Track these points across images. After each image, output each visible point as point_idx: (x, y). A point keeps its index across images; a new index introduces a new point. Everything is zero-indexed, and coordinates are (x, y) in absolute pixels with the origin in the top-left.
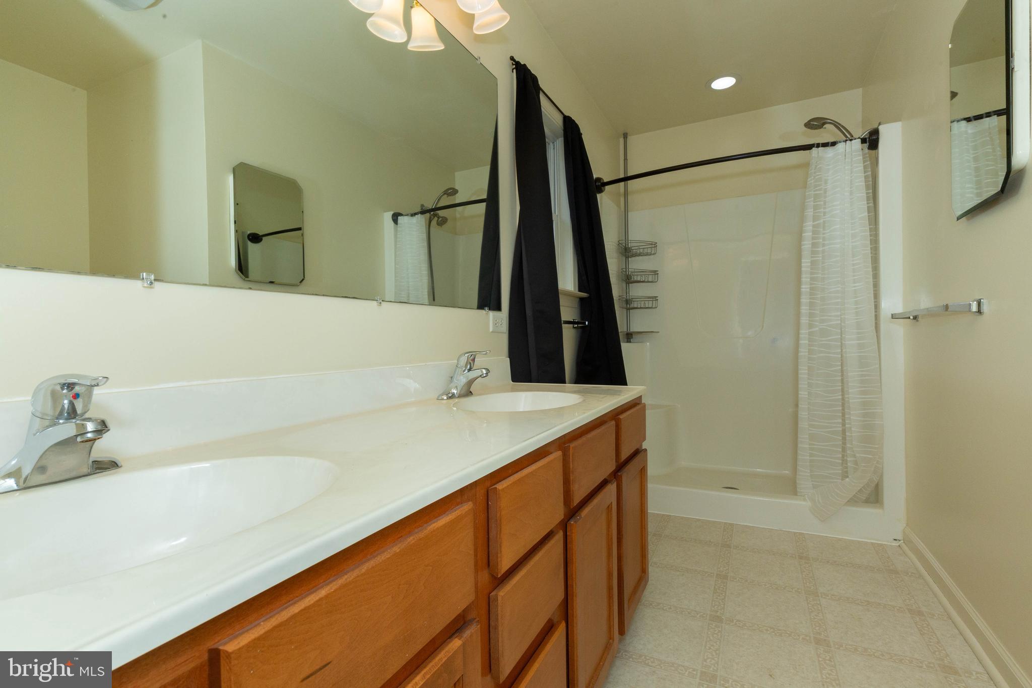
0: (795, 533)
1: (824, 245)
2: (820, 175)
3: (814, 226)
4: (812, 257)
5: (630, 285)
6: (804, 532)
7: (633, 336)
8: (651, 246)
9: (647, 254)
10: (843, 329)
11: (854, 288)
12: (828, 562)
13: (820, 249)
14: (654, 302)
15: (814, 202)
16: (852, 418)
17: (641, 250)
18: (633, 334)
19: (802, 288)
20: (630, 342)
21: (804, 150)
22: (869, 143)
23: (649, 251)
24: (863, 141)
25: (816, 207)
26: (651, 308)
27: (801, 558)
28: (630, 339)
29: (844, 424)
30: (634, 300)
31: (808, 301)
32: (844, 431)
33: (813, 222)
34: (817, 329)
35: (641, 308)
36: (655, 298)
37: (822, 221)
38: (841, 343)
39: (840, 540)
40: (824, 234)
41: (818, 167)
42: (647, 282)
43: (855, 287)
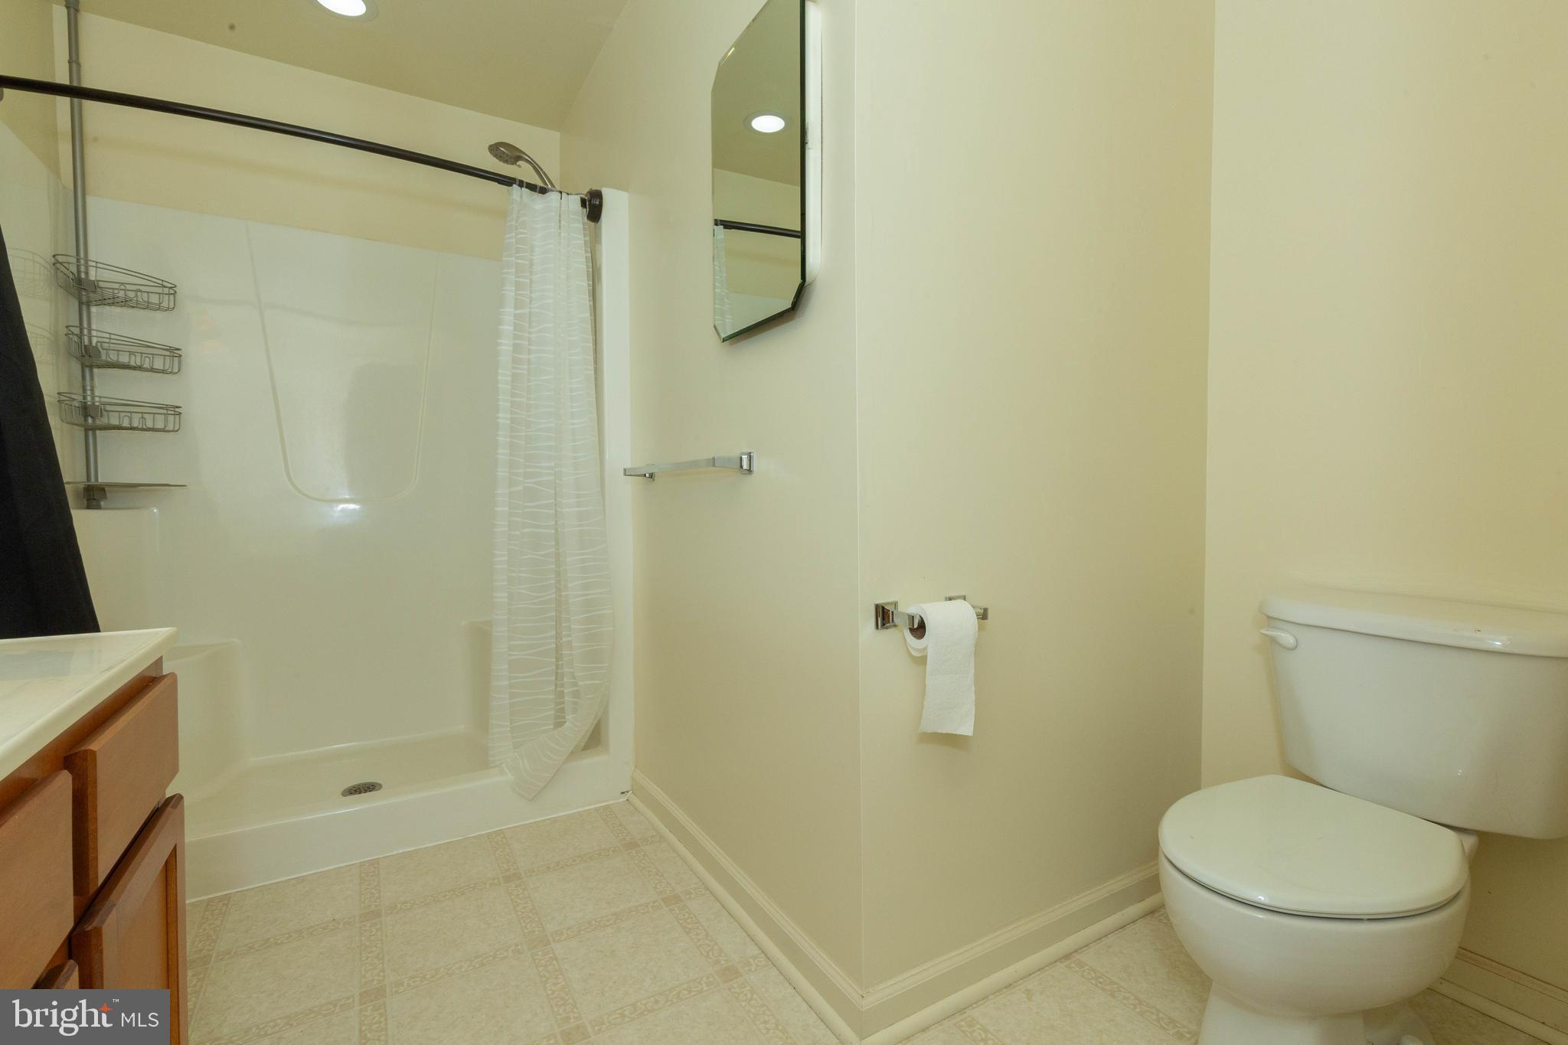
0: (489, 835)
1: (530, 352)
2: (525, 233)
3: (516, 316)
4: (514, 368)
5: (96, 370)
6: (503, 828)
7: (108, 495)
8: (159, 290)
9: (148, 306)
10: (557, 490)
11: (571, 427)
12: (549, 868)
13: (524, 357)
14: (171, 418)
15: (516, 277)
16: (572, 626)
17: (131, 295)
18: (107, 489)
19: (498, 418)
20: (98, 507)
21: (499, 183)
22: (590, 209)
23: (154, 299)
24: (583, 203)
25: (518, 286)
26: (163, 430)
27: (508, 879)
28: (98, 501)
29: (558, 636)
30: (108, 408)
31: (508, 440)
32: (558, 649)
33: (516, 308)
34: (520, 488)
35: (132, 428)
36: (175, 411)
37: (527, 311)
38: (556, 511)
39: (555, 820)
40: (530, 333)
41: (522, 219)
42: (146, 370)
43: (574, 424)
